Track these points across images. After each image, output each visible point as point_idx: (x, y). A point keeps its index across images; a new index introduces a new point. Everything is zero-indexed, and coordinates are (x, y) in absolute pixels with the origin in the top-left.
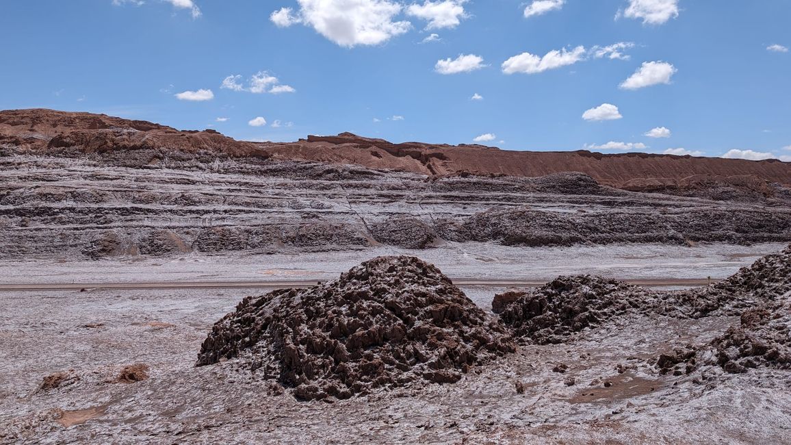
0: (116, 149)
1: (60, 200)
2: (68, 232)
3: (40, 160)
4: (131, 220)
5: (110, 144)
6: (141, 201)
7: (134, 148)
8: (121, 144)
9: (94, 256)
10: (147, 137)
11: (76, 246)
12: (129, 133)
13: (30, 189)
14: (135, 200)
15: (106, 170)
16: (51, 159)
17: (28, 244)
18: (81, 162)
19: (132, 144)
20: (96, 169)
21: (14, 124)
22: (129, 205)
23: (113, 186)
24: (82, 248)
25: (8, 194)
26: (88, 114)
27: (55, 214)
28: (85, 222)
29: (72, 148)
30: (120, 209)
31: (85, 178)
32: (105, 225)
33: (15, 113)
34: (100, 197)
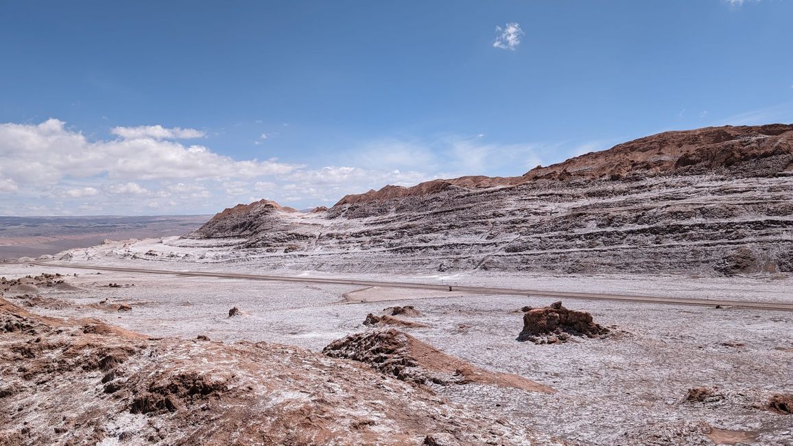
0: (745, 160)
1: (689, 217)
2: (699, 249)
3: (669, 180)
4: (767, 234)
5: (737, 155)
6: (778, 213)
7: (766, 155)
8: (750, 153)
9: (727, 272)
10: (780, 141)
11: (707, 262)
12: (758, 140)
13: (662, 209)
14: (769, 213)
15: (738, 183)
16: (679, 178)
17: (663, 260)
18: (708, 178)
19: (762, 152)
20: (723, 183)
21: (644, 151)
22: (763, 218)
23: (744, 199)
24: (714, 264)
25: (643, 214)
26: (712, 128)
27: (685, 231)
28: (715, 238)
29: (698, 165)
30: (752, 223)
31: (713, 194)
32: (737, 241)
33: (644, 140)
34: (729, 212)
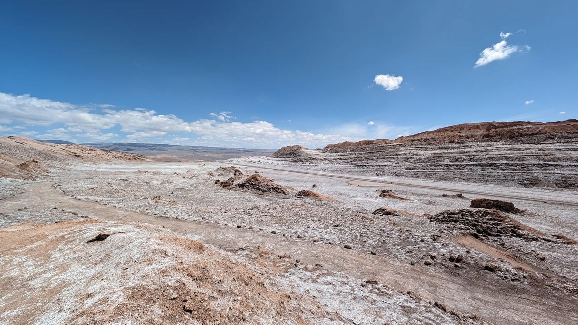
0: (521, 136)
1: (499, 160)
2: (508, 174)
3: (480, 144)
4: (546, 170)
5: (517, 134)
6: (550, 161)
7: (533, 135)
8: (524, 134)
9: (525, 186)
10: (541, 128)
11: (513, 180)
12: (528, 128)
13: (484, 156)
14: (544, 160)
15: (517, 146)
16: (485, 143)
17: (488, 178)
18: (500, 143)
19: (531, 133)
20: (511, 146)
21: (453, 131)
22: (542, 163)
23: (527, 153)
24: (518, 182)
25: (474, 158)
26: (486, 123)
27: (498, 166)
28: (516, 170)
29: (495, 138)
30: (536, 164)
31: (507, 151)
32: (529, 172)
33: (453, 127)
34: (522, 159)
